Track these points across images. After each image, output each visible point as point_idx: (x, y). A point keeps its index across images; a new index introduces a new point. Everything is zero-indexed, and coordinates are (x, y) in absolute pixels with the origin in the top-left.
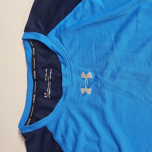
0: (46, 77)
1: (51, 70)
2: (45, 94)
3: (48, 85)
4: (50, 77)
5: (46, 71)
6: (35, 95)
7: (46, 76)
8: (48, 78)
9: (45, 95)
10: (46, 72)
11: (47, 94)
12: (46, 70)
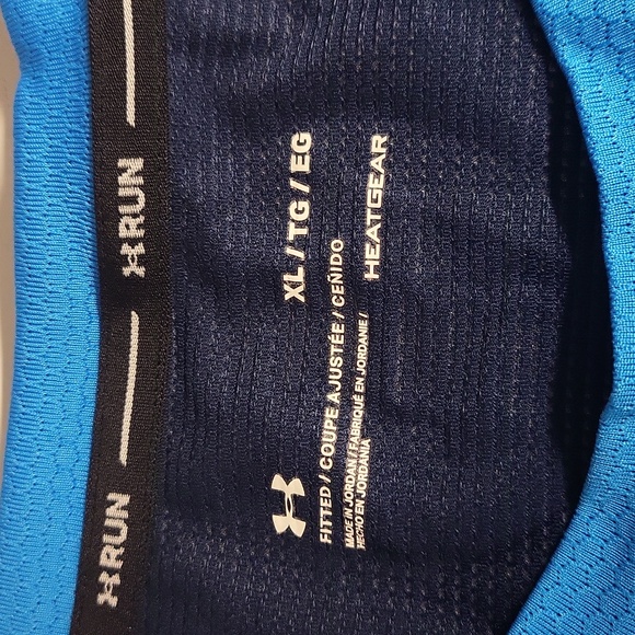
0: (300, 242)
1: (378, 142)
2: (295, 488)
3: (336, 363)
4: (372, 256)
5: (299, 165)
6: (124, 500)
7: (293, 232)
8: (336, 260)
9: (277, 503)
10: (299, 176)
11: (312, 485)
12: (302, 142)
